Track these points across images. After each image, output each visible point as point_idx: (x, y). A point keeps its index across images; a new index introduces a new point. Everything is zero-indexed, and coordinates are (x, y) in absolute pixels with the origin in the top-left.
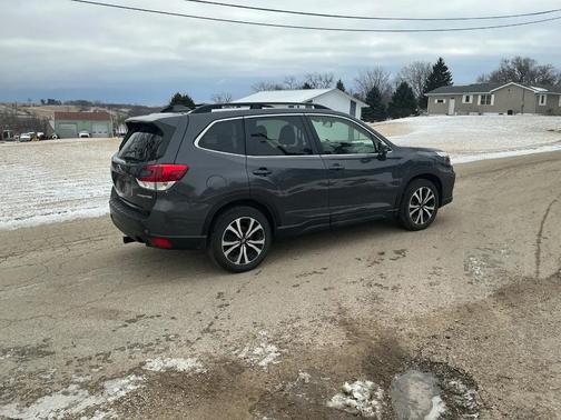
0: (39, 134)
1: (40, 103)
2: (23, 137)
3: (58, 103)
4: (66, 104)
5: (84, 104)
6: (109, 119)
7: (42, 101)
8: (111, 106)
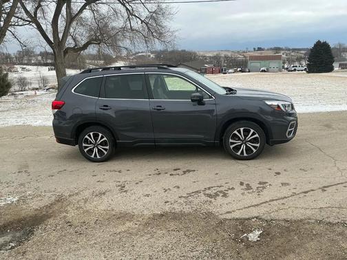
0: (239, 69)
1: (253, 50)
2: (230, 71)
3: (263, 50)
4: (268, 50)
5: (278, 49)
6: (280, 59)
7: (254, 49)
8: (294, 50)
